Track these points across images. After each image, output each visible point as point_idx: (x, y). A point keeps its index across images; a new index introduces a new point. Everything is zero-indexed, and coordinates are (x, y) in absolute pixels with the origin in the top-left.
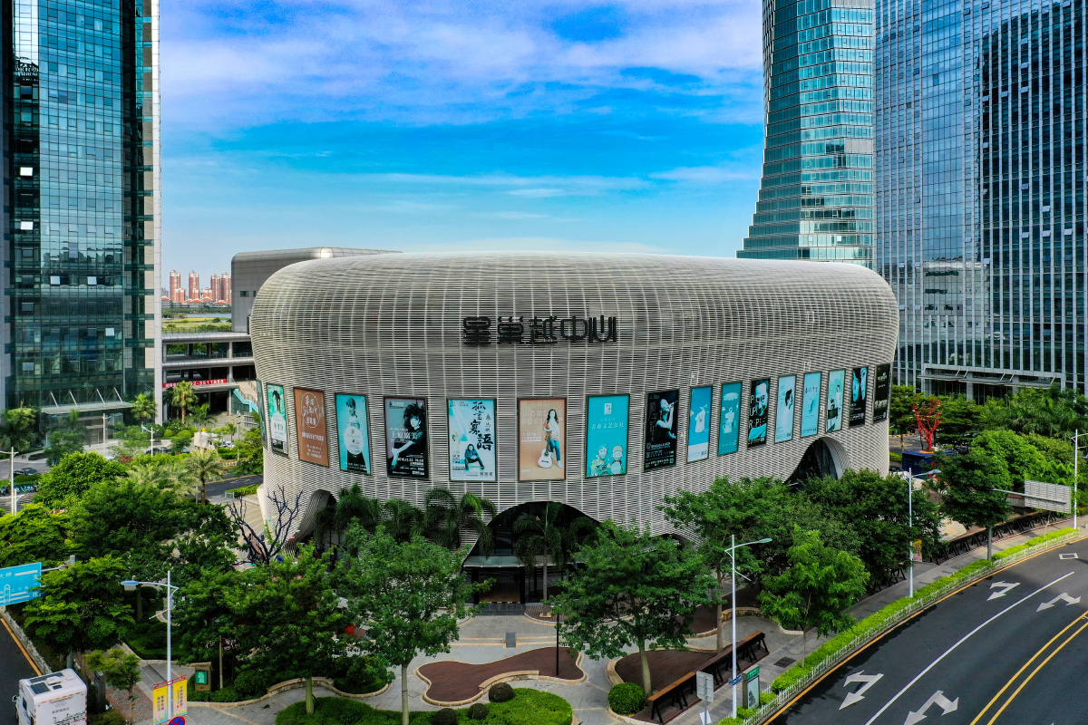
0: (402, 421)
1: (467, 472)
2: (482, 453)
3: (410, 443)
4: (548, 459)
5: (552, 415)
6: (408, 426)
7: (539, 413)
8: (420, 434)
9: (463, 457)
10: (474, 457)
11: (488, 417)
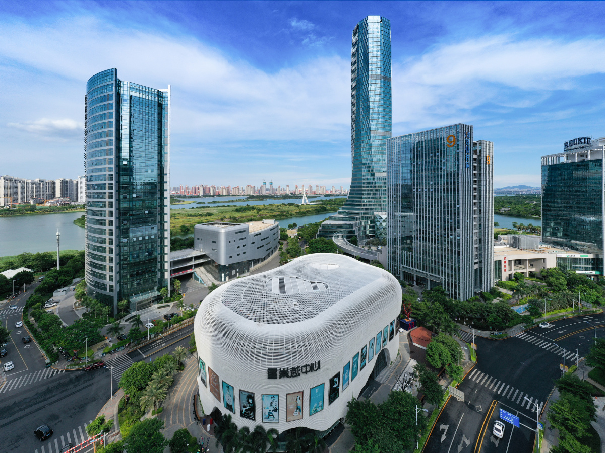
0: (246, 399)
1: (268, 419)
2: (274, 413)
3: (249, 407)
4: (297, 413)
5: (298, 398)
6: (248, 401)
7: (294, 398)
8: (252, 405)
9: (267, 414)
10: (271, 414)
11: (276, 401)
